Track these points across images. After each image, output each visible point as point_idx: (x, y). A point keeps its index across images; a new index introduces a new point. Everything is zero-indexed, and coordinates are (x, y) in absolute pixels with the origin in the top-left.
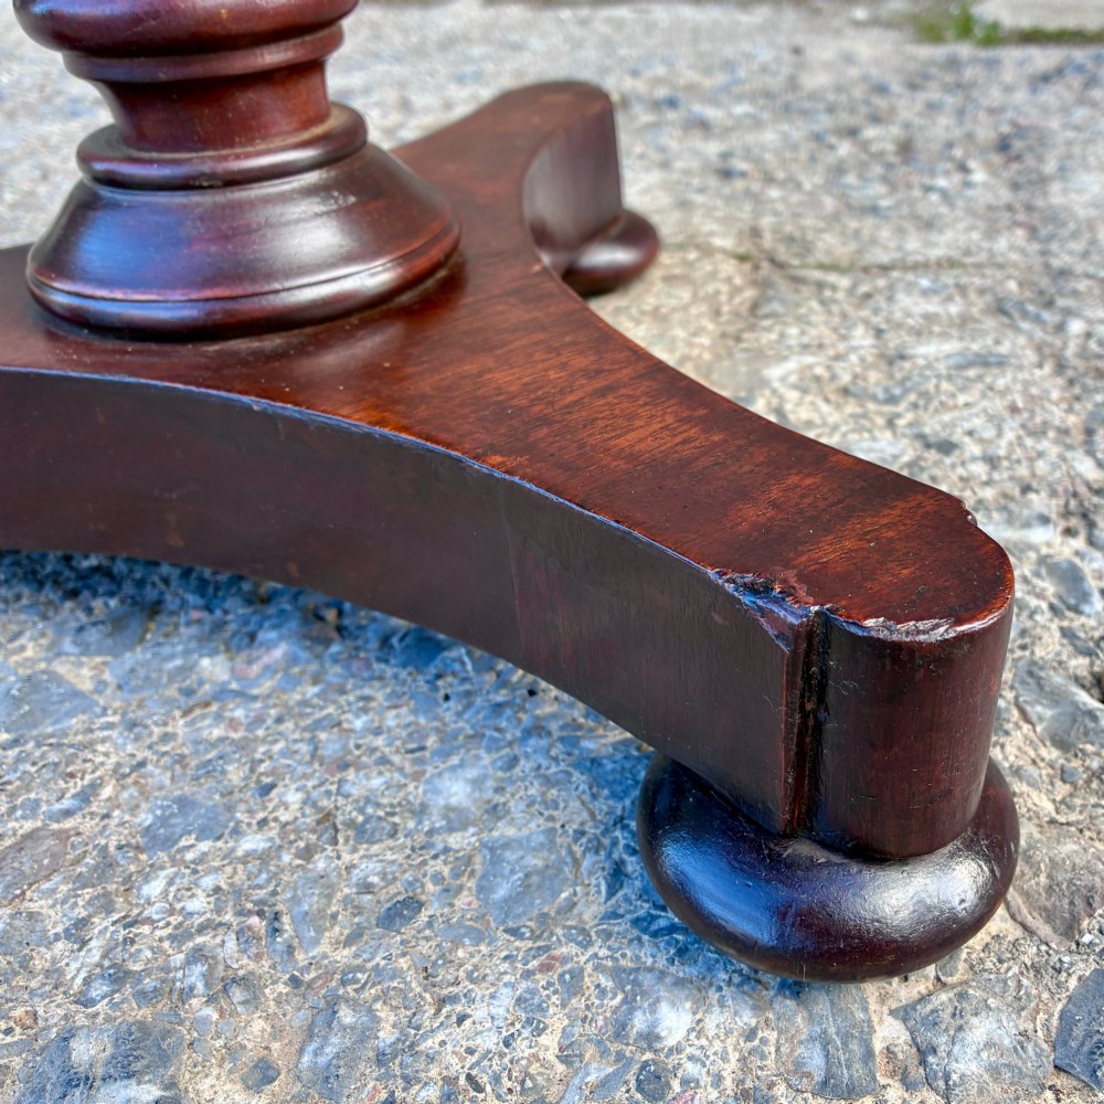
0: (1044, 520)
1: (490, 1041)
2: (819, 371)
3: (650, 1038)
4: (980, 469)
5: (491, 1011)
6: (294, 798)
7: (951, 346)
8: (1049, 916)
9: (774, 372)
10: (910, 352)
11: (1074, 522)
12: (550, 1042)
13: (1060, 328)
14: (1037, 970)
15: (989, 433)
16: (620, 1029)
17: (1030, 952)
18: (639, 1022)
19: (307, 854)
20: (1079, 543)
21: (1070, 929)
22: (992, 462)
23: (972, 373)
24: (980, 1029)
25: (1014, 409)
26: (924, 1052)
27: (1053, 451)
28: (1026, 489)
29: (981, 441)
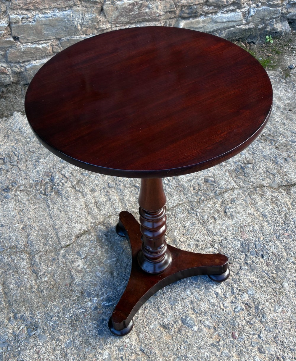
0: (210, 247)
1: (204, 307)
2: (179, 232)
3: (212, 303)
4: (202, 243)
5: (203, 305)
6: (179, 298)
7: (189, 223)
8: (227, 285)
9: (175, 234)
10: (186, 225)
11: (212, 246)
12: (207, 305)
13: (197, 215)
14: (228, 289)
15: (200, 237)
16: (210, 303)
17: (228, 288)
18: (211, 302)
19: (183, 301)
20: (213, 249)
21: (229, 286)
22: (202, 241)
23: (193, 227)
24: (228, 294)
25: (200, 232)
26: (225, 297)
27: (206, 237)
28: (207, 244)
29: (200, 239)
